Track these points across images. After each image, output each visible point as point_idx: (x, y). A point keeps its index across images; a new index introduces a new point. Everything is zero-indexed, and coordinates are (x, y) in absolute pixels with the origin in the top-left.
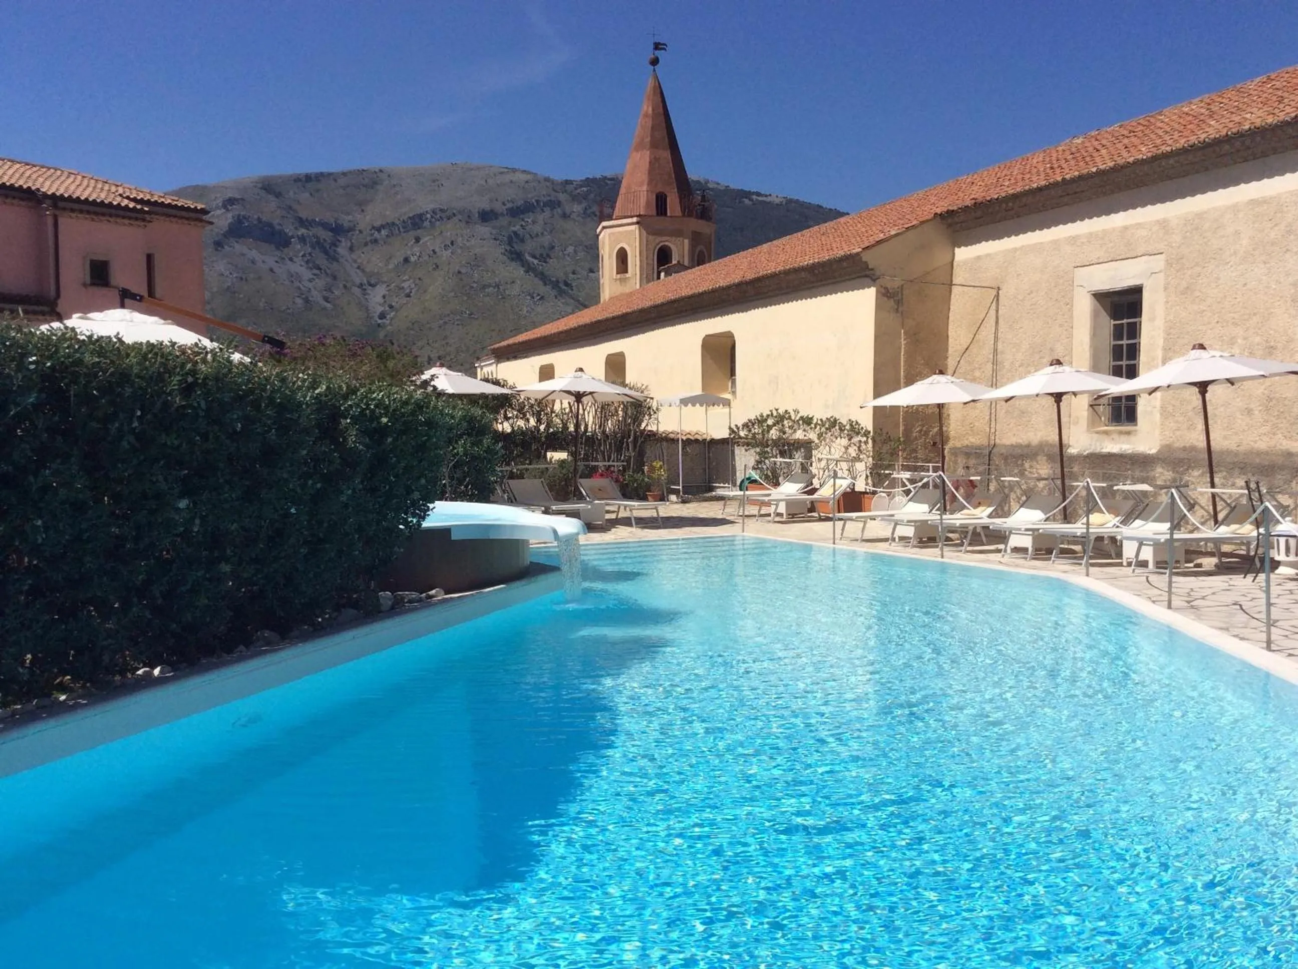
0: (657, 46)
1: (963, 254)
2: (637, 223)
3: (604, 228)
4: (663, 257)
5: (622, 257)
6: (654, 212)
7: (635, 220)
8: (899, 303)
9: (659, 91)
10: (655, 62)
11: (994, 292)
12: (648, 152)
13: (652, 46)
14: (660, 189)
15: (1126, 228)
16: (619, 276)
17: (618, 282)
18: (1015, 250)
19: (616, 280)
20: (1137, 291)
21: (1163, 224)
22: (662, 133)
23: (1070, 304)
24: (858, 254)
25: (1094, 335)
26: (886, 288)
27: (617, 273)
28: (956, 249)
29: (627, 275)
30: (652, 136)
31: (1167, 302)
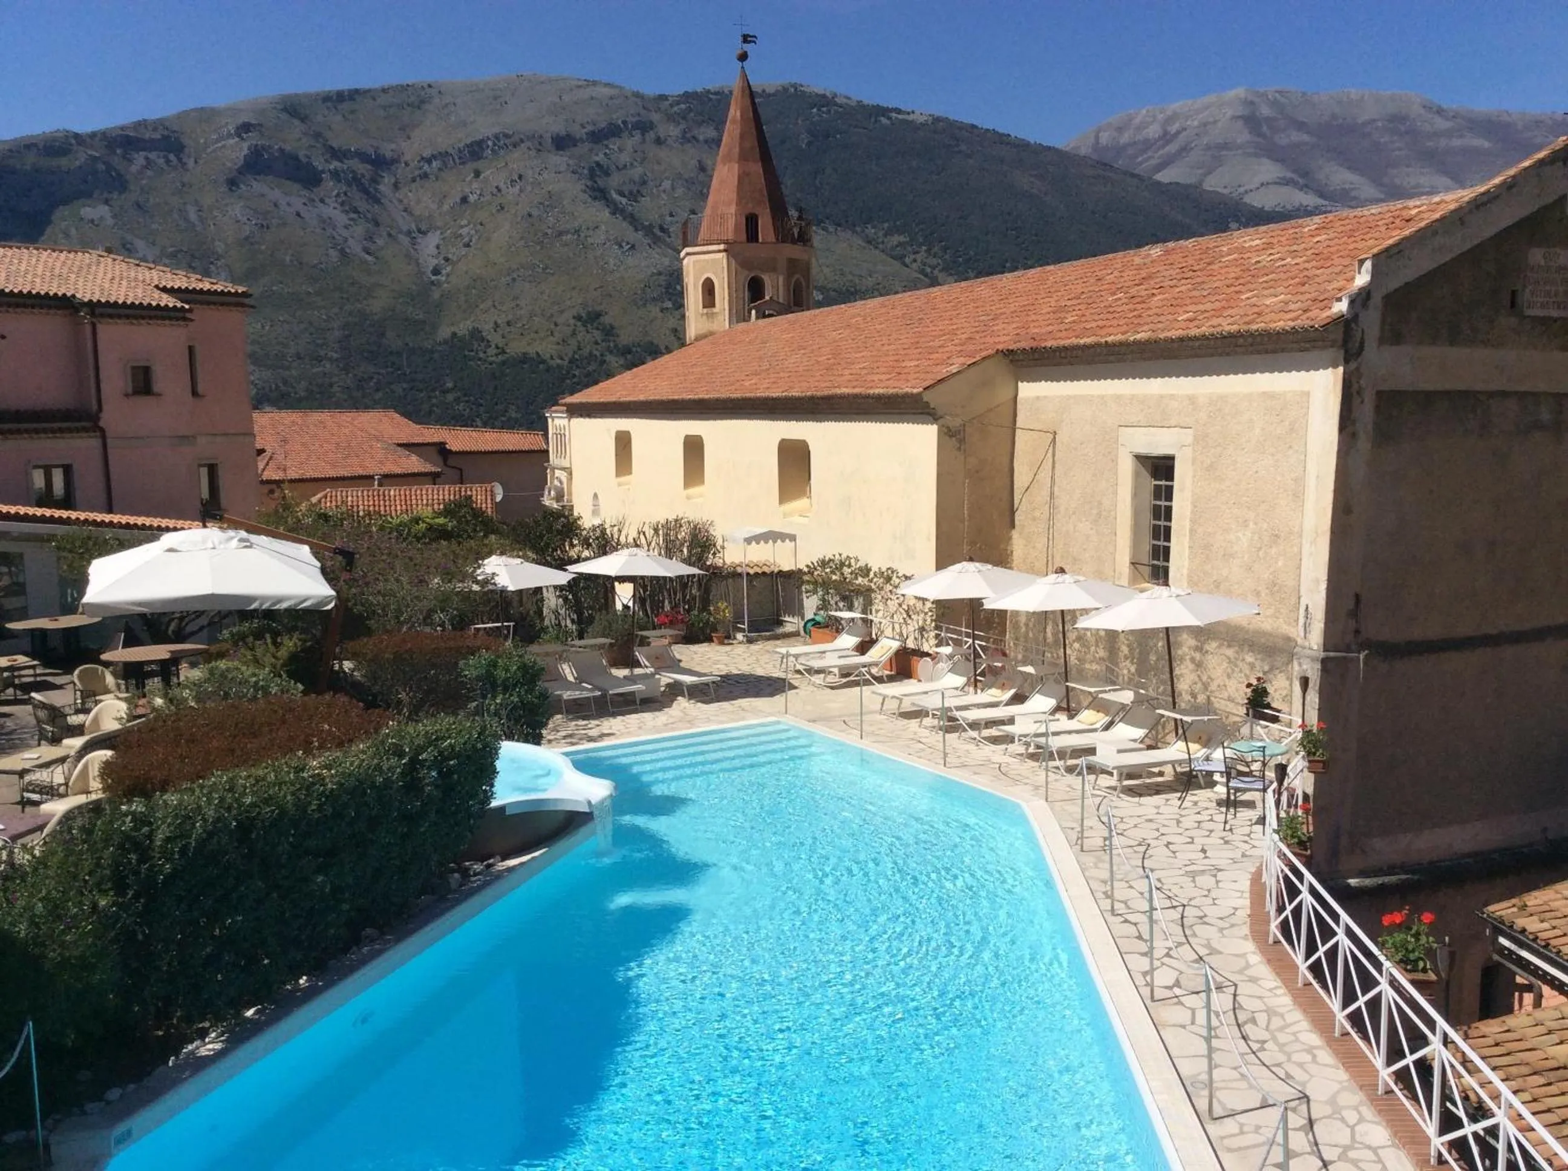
0: (746, 39)
1: (1027, 390)
2: (725, 251)
3: (688, 254)
4: (755, 289)
5: (709, 288)
6: (744, 237)
7: (722, 247)
9: (747, 92)
10: (743, 57)
11: (1052, 436)
12: (736, 166)
13: (741, 39)
14: (750, 208)
15: (1162, 397)
16: (705, 311)
17: (705, 317)
18: (1069, 397)
19: (702, 315)
20: (1171, 459)
21: (1192, 399)
22: (752, 142)
23: (1115, 461)
24: (920, 394)
25: (1135, 495)
26: (948, 428)
27: (704, 307)
28: (1020, 384)
29: (715, 310)
30: (740, 144)
31: (1194, 476)
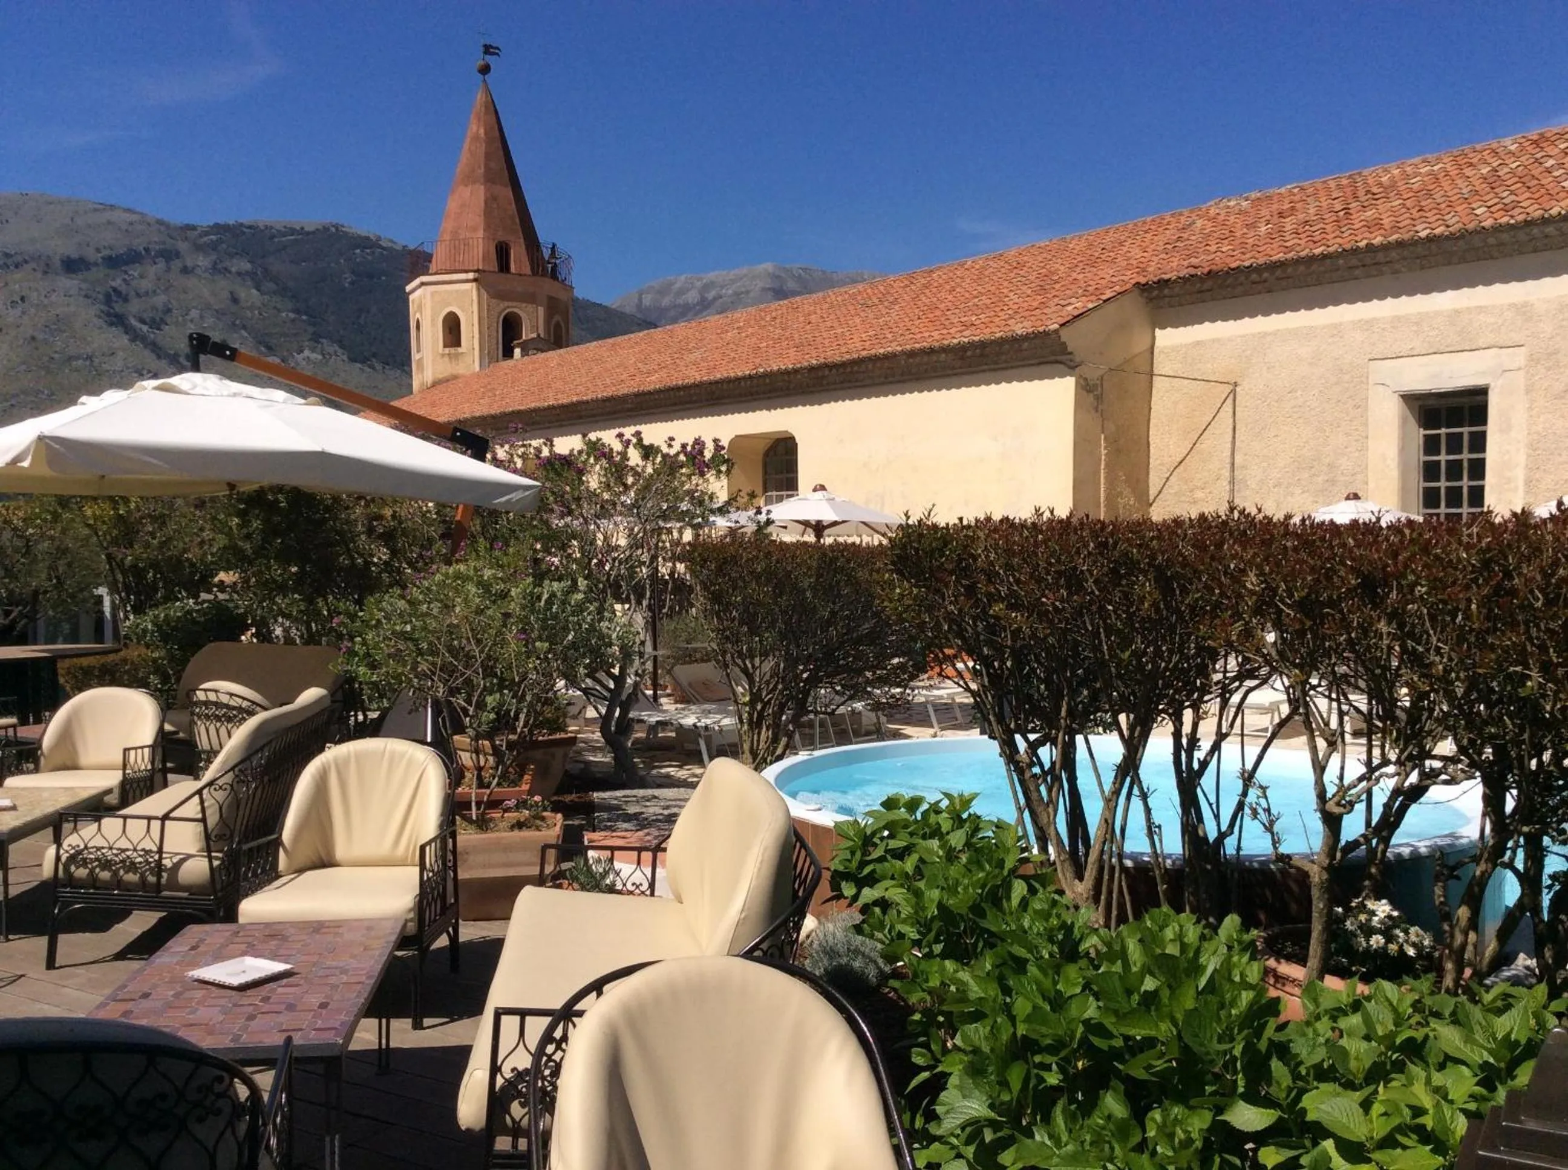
0: (488, 49)
1: (1167, 338)
2: (475, 280)
3: (423, 284)
4: (510, 329)
5: (452, 328)
6: (497, 270)
7: (471, 276)
8: (1099, 398)
9: (492, 108)
10: (485, 70)
11: (1228, 388)
12: (482, 187)
13: (482, 49)
14: (501, 236)
15: (1458, 312)
16: (447, 350)
17: (446, 359)
18: (1265, 335)
19: (443, 355)
20: (1481, 393)
21: (1523, 310)
22: (499, 164)
23: (1362, 406)
24: (1056, 331)
25: (1403, 450)
26: (1086, 379)
27: (445, 346)
28: (1158, 332)
29: (460, 350)
30: (486, 166)
31: (1530, 408)
